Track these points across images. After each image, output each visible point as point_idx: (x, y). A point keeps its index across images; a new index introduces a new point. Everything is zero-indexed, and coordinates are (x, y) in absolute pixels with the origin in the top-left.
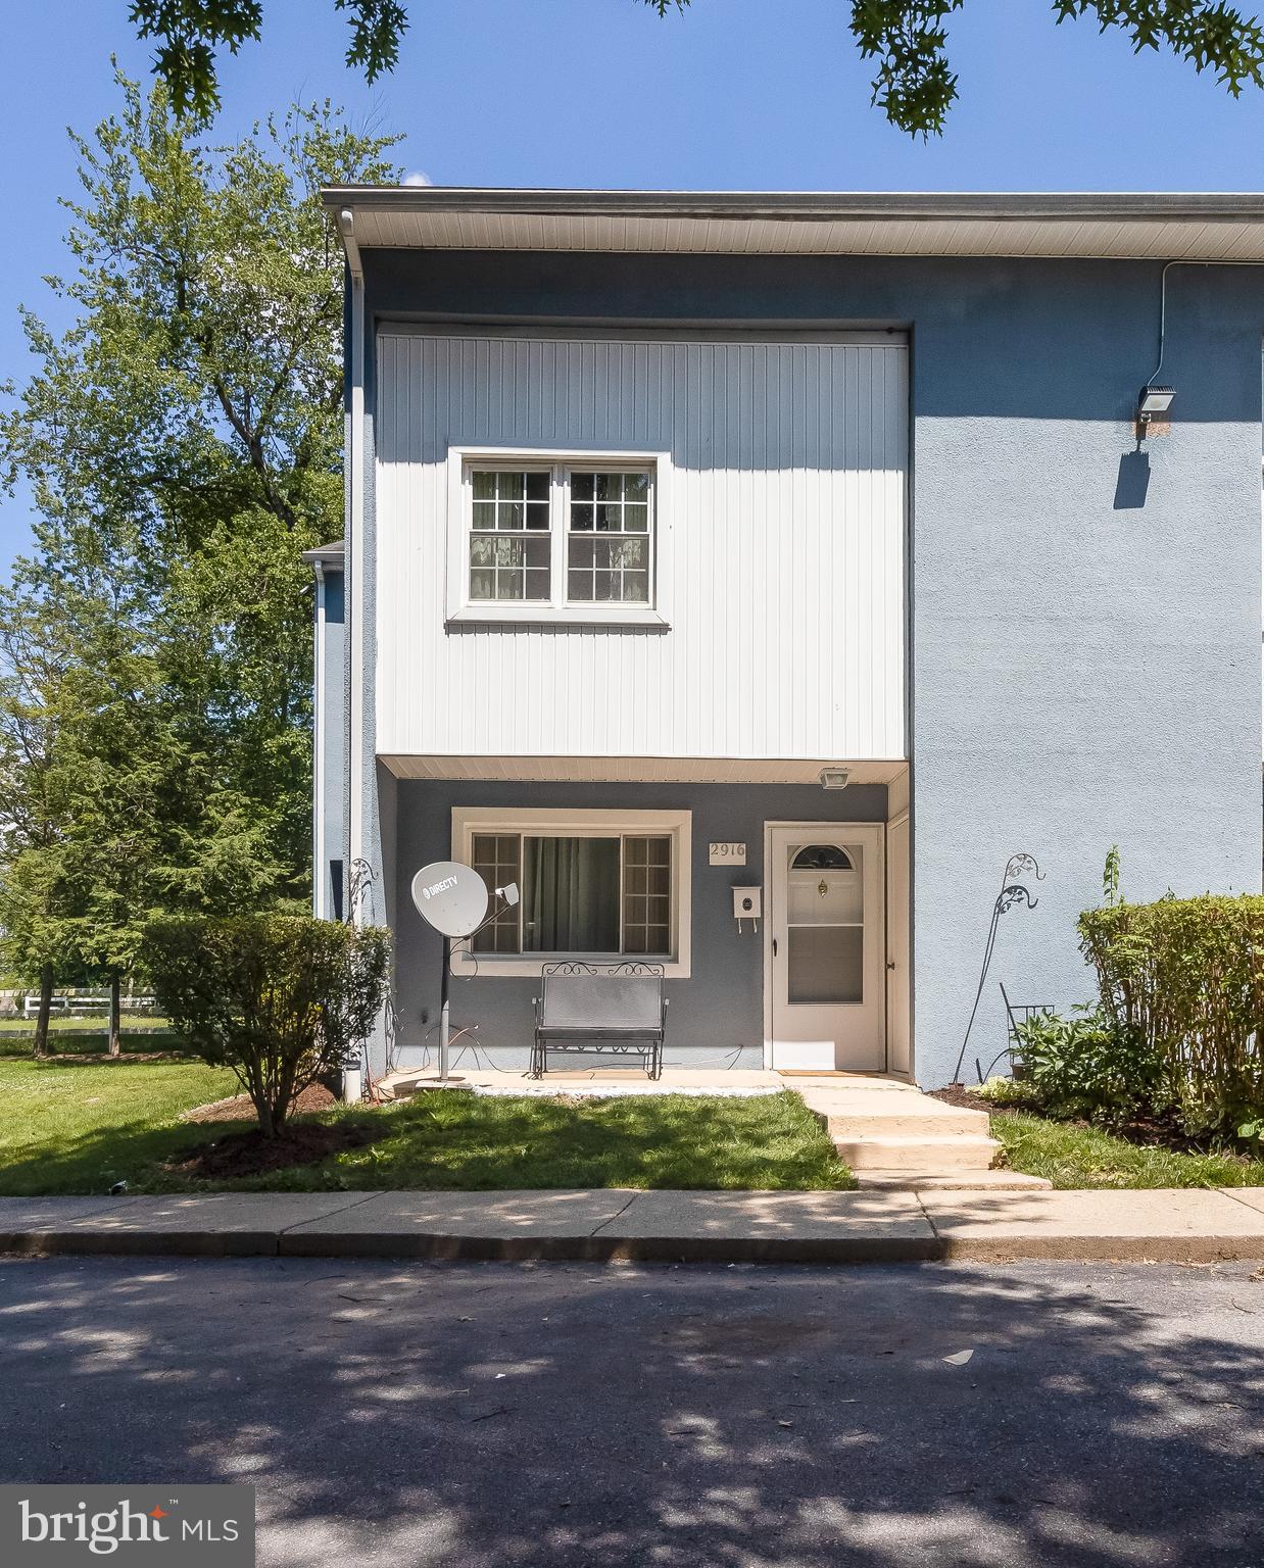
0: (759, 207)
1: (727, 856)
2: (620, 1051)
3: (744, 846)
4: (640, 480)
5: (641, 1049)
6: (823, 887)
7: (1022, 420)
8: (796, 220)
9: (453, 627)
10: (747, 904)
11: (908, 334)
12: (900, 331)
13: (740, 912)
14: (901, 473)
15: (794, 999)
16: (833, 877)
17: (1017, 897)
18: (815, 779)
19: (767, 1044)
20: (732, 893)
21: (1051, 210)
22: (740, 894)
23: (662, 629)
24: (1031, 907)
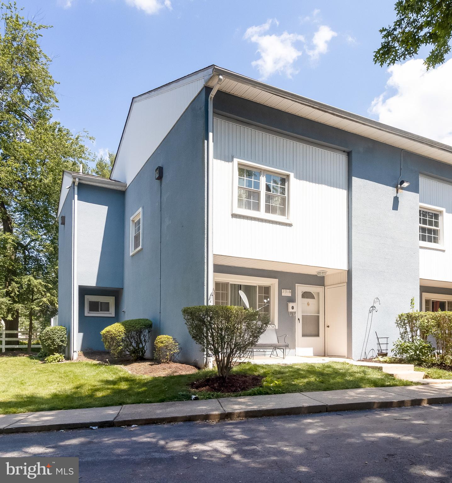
0: (330, 110)
1: (287, 293)
2: (258, 351)
3: (291, 291)
4: (284, 180)
5: (264, 350)
6: (308, 304)
7: (375, 183)
8: (337, 116)
9: (234, 216)
10: (293, 308)
11: (349, 154)
12: (347, 152)
13: (290, 310)
14: (346, 191)
15: (304, 335)
16: (310, 301)
17: (374, 309)
18: (316, 274)
19: (296, 348)
20: (287, 305)
21: (391, 130)
22: (291, 305)
23: (290, 225)
24: (376, 312)
